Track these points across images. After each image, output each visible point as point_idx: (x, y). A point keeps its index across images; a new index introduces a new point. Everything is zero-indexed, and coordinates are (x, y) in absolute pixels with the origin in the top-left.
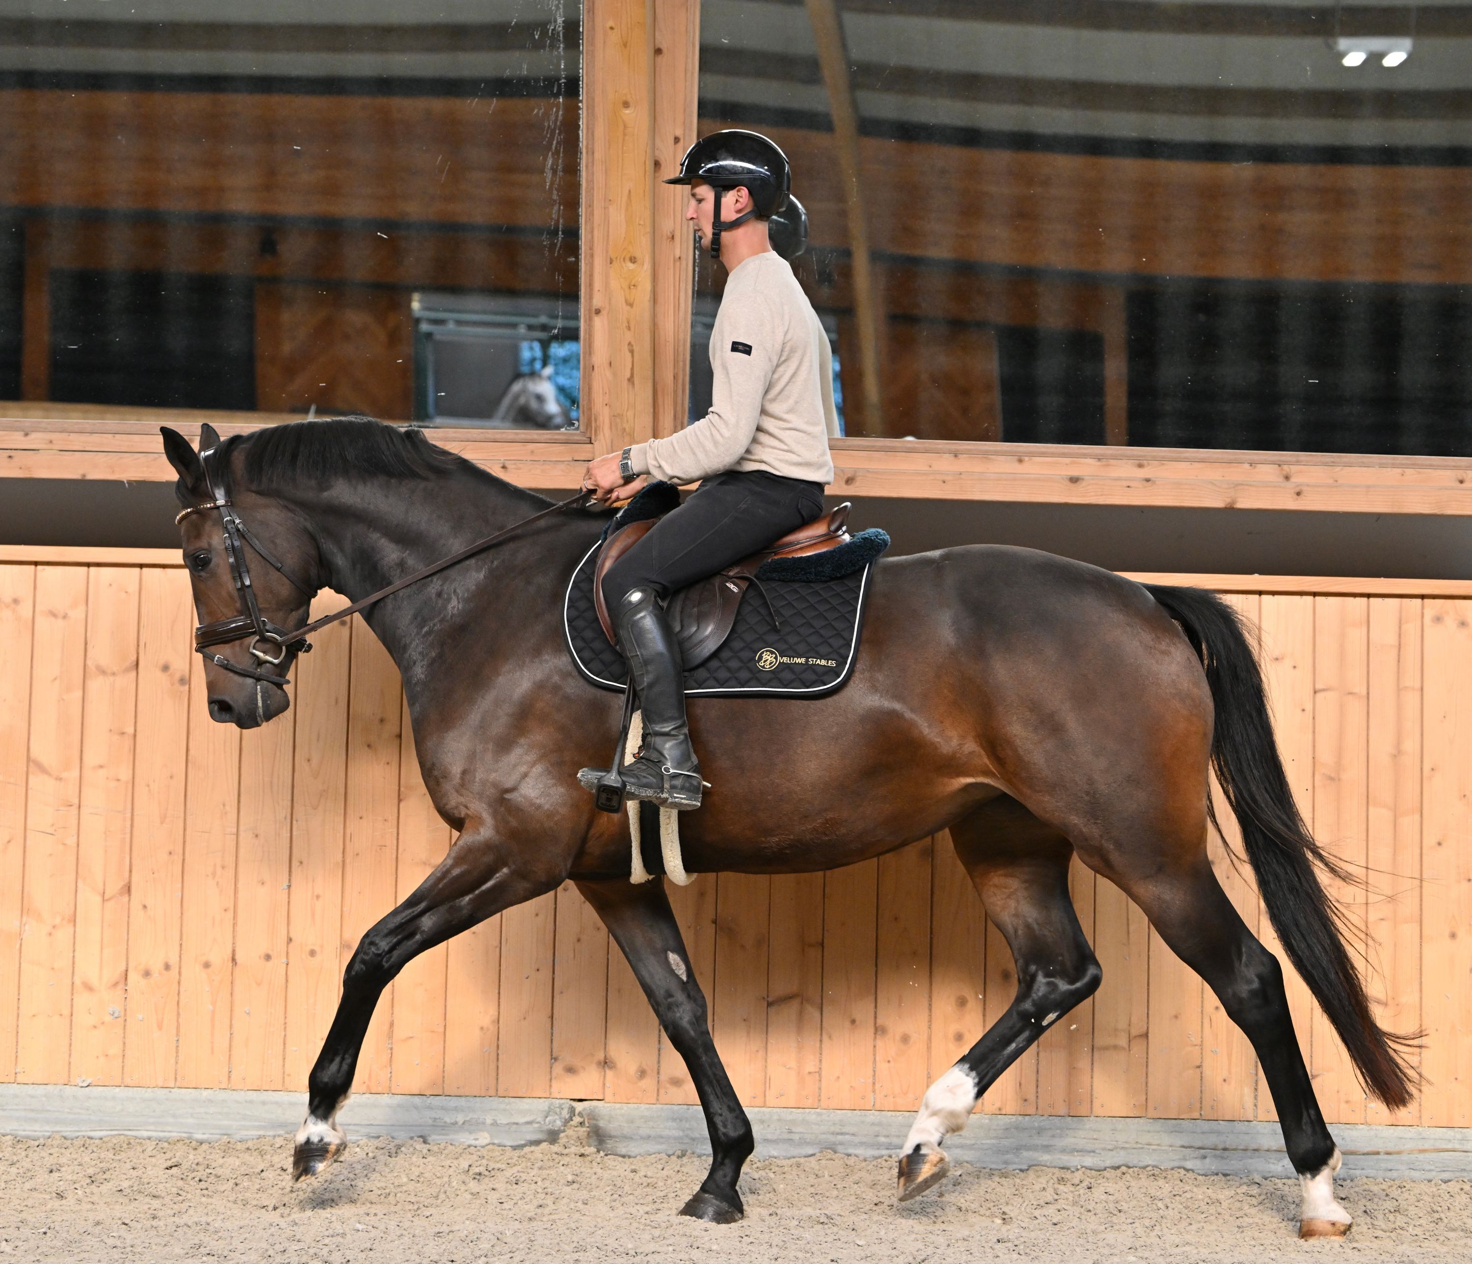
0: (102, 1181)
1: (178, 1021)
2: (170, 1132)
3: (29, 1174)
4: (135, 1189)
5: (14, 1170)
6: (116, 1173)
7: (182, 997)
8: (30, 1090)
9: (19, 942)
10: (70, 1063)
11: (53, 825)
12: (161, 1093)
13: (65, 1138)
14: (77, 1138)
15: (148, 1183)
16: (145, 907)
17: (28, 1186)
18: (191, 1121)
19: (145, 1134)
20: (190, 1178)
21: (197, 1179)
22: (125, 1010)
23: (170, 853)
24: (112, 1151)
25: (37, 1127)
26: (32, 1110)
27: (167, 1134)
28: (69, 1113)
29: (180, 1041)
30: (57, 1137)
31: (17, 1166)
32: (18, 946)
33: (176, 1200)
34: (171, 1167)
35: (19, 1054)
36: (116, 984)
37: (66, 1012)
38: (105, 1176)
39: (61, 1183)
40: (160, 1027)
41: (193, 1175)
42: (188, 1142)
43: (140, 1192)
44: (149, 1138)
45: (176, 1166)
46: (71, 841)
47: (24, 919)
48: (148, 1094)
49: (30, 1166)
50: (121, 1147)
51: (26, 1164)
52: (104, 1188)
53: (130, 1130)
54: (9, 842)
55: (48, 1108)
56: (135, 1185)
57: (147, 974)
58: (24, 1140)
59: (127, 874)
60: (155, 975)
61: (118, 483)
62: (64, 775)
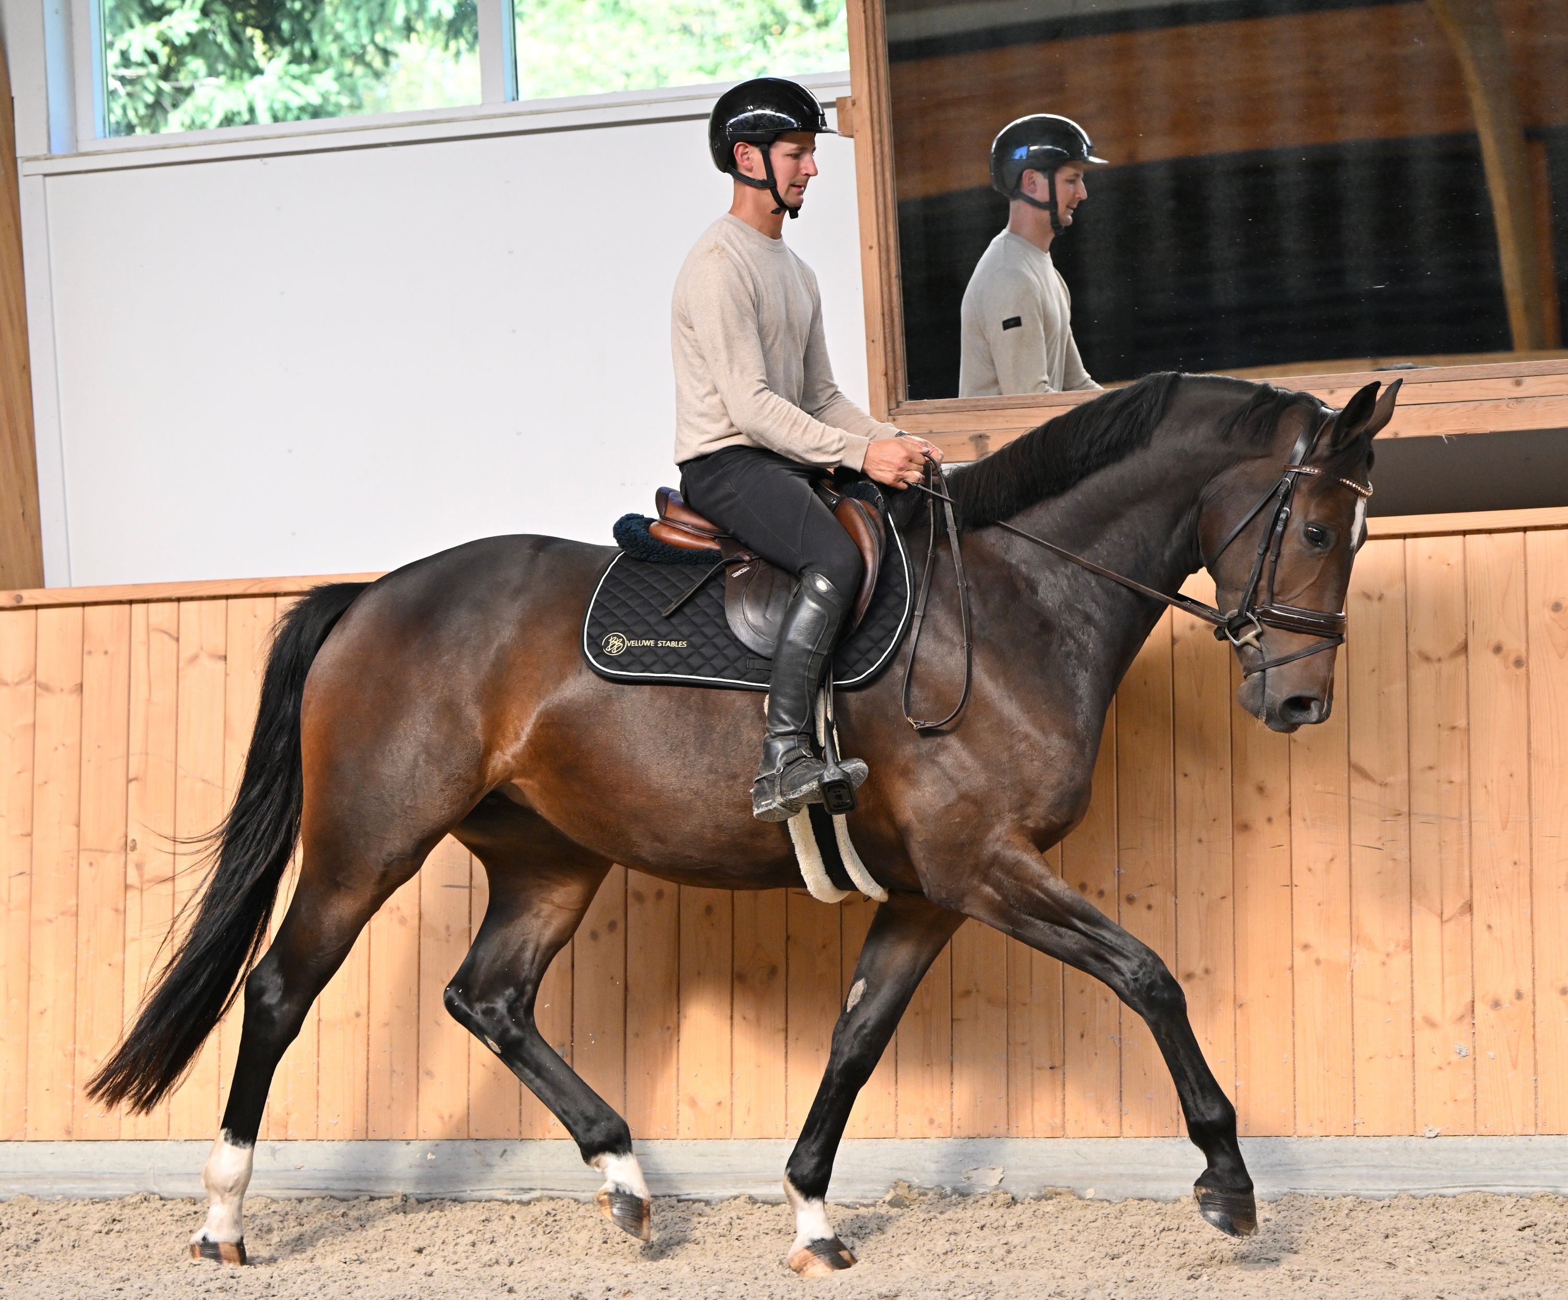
0: (1445, 1246)
1: (1535, 1058)
2: (1532, 1186)
3: (1361, 1241)
4: (1478, 1254)
5: (1345, 1236)
6: (1462, 1236)
7: (1538, 1030)
8: (1370, 1143)
9: (1349, 974)
10: (1415, 1111)
11: (1380, 838)
12: (1519, 1141)
13: (1414, 1197)
14: (1427, 1196)
15: (1494, 1248)
16: (1489, 927)
17: (1358, 1254)
18: (1555, 1173)
19: (1505, 1190)
20: (1545, 1240)
21: (1553, 1241)
22: (1474, 1047)
23: (1515, 863)
24: (1465, 1211)
25: (1381, 1185)
26: (1376, 1167)
27: (1530, 1190)
28: (1416, 1168)
29: (1539, 1080)
30: (1404, 1196)
31: (1350, 1231)
32: (1348, 979)
33: (1522, 1266)
34: (1524, 1228)
35: (1357, 1103)
36: (1462, 1018)
37: (1407, 1052)
38: (1450, 1241)
39: (1395, 1250)
40: (1515, 1066)
41: (1549, 1236)
42: (1553, 1197)
43: (1483, 1258)
44: (1509, 1195)
45: (1530, 1226)
46: (1402, 855)
47: (1354, 947)
48: (1505, 1143)
49: (1364, 1231)
50: (1476, 1206)
51: (1359, 1229)
52: (1443, 1255)
53: (1487, 1186)
54: (1332, 860)
55: (1393, 1163)
56: (1479, 1250)
57: (1496, 1004)
58: (1368, 1201)
59: (1467, 890)
60: (1506, 1004)
61: (1437, 439)
62: (1390, 779)
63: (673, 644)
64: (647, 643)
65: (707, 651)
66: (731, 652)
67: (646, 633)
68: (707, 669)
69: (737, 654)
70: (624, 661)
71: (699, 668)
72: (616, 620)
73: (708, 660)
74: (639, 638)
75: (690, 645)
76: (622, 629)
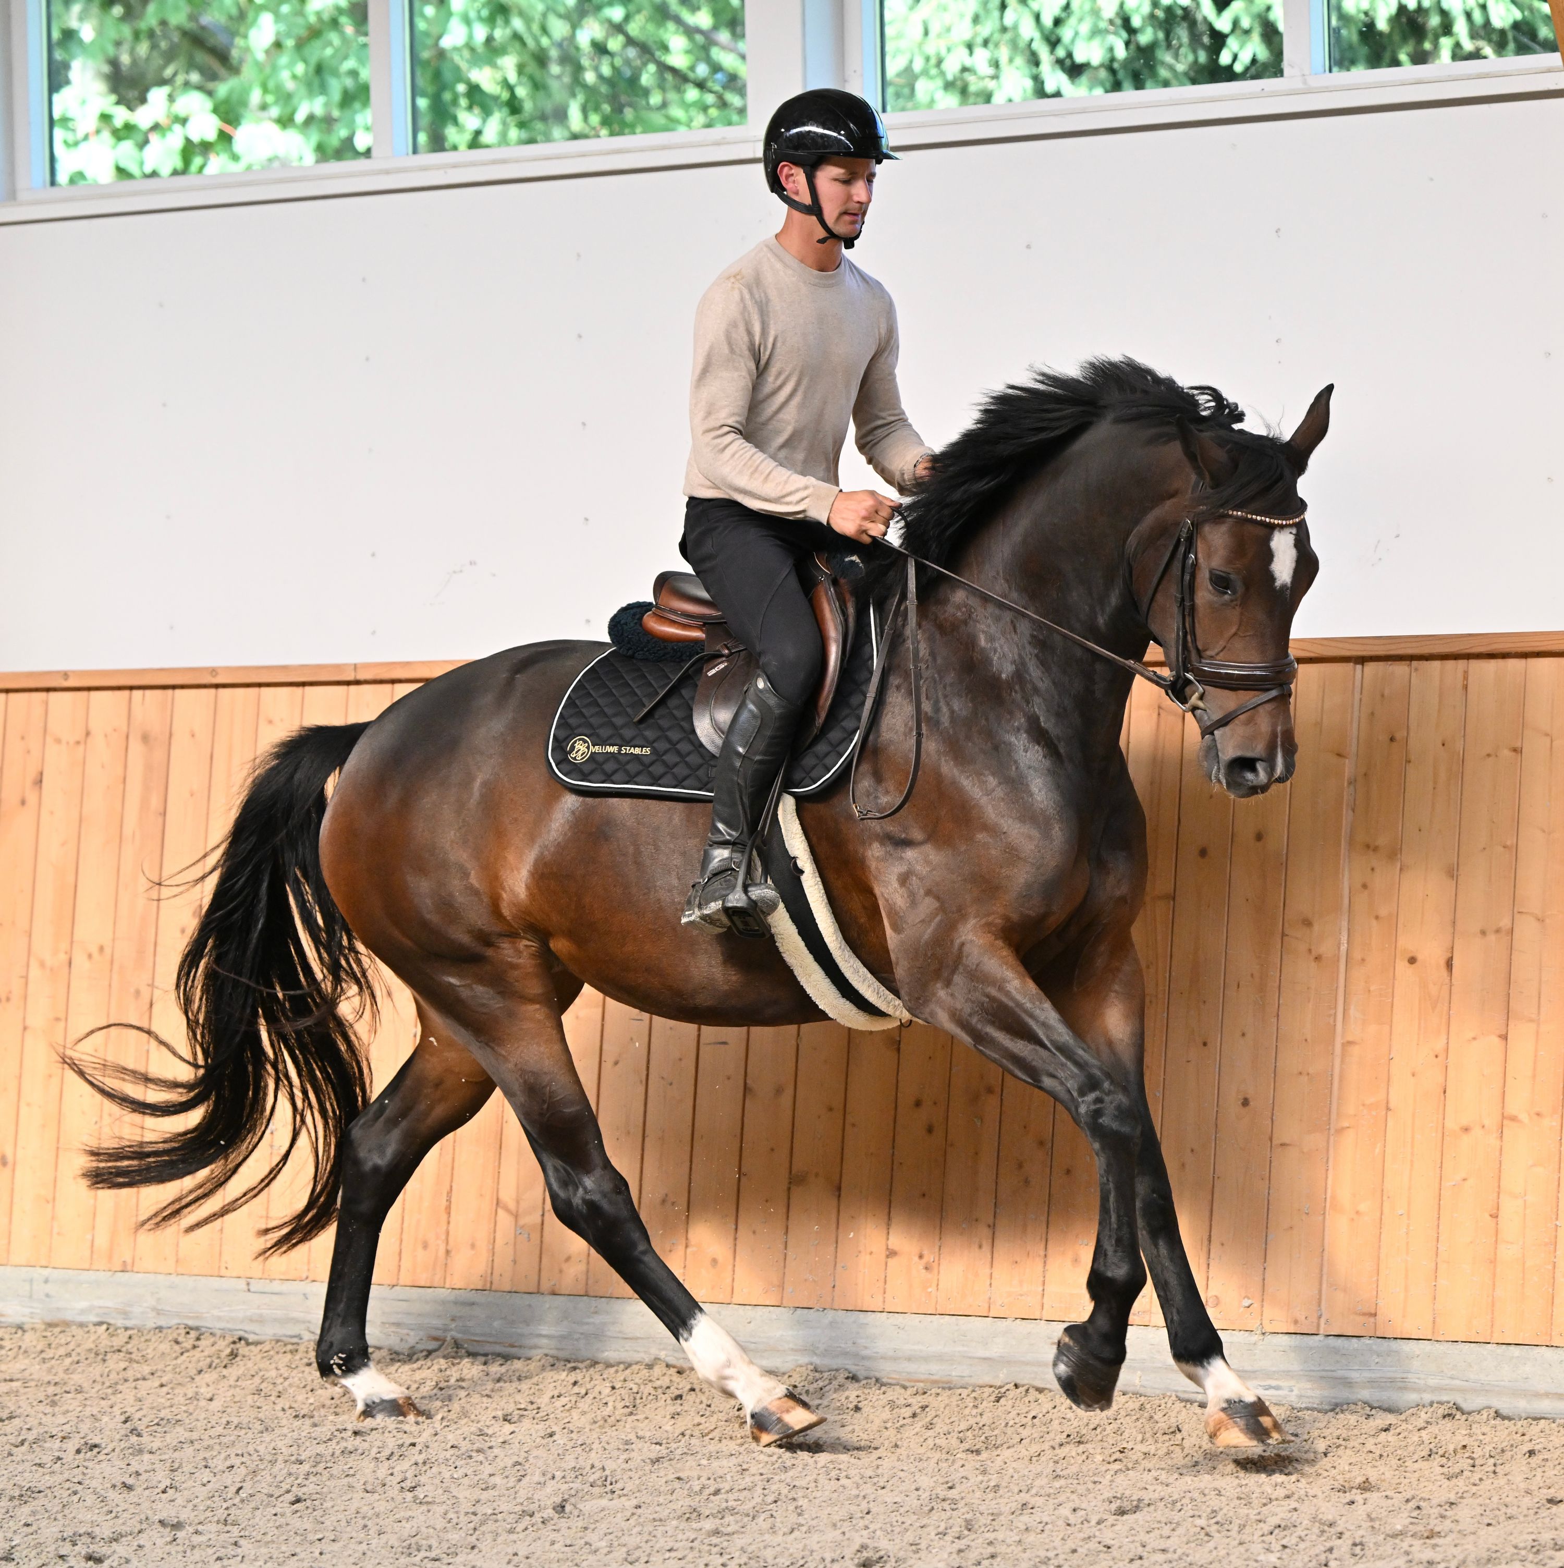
63: (637, 751)
64: (611, 749)
65: (670, 758)
66: (694, 759)
67: (610, 737)
68: (668, 779)
69: (700, 761)
70: (586, 769)
71: (660, 777)
72: (583, 720)
73: (669, 767)
74: (603, 743)
75: (654, 751)
76: (588, 732)
